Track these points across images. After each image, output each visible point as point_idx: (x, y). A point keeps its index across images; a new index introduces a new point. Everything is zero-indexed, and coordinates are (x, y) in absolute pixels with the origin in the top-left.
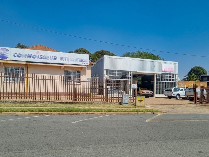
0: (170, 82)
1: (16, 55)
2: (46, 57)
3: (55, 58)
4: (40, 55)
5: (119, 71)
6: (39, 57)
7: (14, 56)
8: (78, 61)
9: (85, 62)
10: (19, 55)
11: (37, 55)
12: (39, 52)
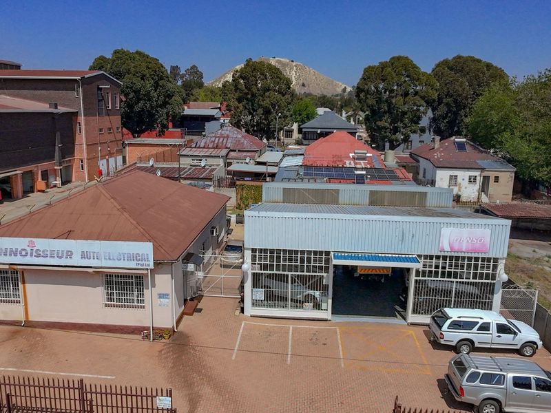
0: (471, 280)
2: (48, 253)
3: (69, 255)
4: (35, 249)
5: (290, 252)
6: (34, 254)
8: (124, 260)
9: (144, 262)
11: (29, 250)
12: (33, 243)
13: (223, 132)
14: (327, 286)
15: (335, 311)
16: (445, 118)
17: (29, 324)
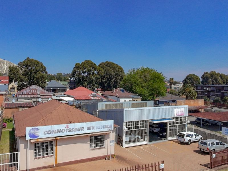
0: (181, 124)
1: (46, 133)
2: (74, 129)
3: (83, 129)
4: (68, 128)
5: (137, 122)
6: (68, 131)
7: (45, 134)
8: (103, 128)
9: (110, 128)
10: (49, 132)
11: (66, 129)
12: (68, 126)
13: (33, 88)
14: (146, 133)
15: (150, 140)
16: (106, 82)
17: (58, 165)
